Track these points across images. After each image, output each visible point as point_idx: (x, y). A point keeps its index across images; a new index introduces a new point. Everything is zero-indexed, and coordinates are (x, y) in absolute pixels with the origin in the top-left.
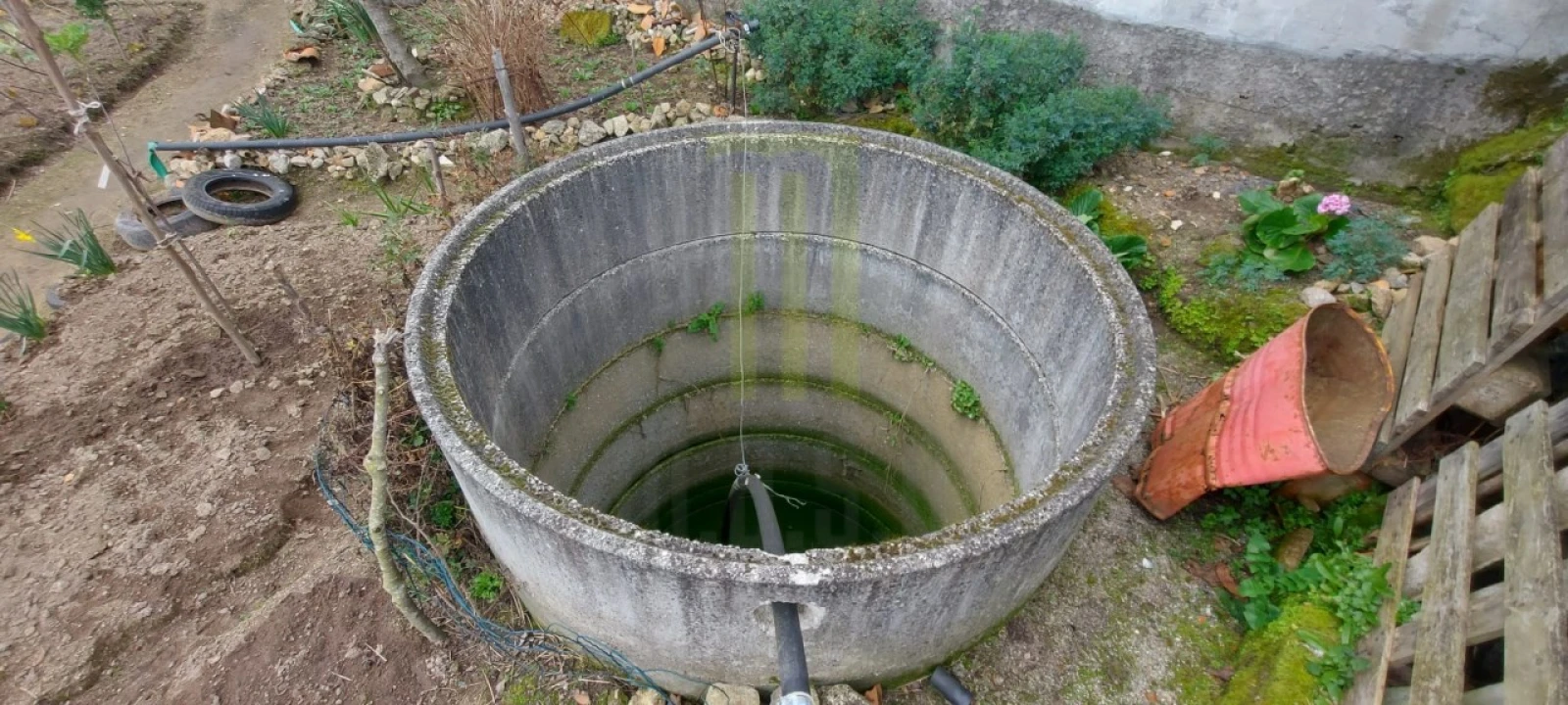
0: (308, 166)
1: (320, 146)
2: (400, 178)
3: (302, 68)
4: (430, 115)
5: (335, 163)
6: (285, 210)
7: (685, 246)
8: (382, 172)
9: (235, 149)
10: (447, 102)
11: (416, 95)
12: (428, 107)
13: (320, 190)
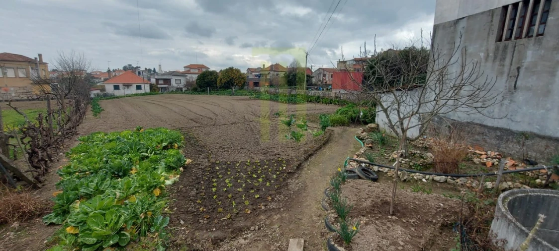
0: (382, 172)
1: (388, 168)
2: (409, 181)
3: (369, 149)
4: (413, 167)
5: (390, 172)
6: (375, 180)
7: (550, 230)
8: (405, 178)
9: (365, 163)
10: (419, 165)
11: (411, 161)
12: (413, 165)
13: (383, 178)
